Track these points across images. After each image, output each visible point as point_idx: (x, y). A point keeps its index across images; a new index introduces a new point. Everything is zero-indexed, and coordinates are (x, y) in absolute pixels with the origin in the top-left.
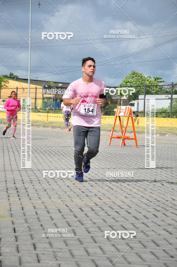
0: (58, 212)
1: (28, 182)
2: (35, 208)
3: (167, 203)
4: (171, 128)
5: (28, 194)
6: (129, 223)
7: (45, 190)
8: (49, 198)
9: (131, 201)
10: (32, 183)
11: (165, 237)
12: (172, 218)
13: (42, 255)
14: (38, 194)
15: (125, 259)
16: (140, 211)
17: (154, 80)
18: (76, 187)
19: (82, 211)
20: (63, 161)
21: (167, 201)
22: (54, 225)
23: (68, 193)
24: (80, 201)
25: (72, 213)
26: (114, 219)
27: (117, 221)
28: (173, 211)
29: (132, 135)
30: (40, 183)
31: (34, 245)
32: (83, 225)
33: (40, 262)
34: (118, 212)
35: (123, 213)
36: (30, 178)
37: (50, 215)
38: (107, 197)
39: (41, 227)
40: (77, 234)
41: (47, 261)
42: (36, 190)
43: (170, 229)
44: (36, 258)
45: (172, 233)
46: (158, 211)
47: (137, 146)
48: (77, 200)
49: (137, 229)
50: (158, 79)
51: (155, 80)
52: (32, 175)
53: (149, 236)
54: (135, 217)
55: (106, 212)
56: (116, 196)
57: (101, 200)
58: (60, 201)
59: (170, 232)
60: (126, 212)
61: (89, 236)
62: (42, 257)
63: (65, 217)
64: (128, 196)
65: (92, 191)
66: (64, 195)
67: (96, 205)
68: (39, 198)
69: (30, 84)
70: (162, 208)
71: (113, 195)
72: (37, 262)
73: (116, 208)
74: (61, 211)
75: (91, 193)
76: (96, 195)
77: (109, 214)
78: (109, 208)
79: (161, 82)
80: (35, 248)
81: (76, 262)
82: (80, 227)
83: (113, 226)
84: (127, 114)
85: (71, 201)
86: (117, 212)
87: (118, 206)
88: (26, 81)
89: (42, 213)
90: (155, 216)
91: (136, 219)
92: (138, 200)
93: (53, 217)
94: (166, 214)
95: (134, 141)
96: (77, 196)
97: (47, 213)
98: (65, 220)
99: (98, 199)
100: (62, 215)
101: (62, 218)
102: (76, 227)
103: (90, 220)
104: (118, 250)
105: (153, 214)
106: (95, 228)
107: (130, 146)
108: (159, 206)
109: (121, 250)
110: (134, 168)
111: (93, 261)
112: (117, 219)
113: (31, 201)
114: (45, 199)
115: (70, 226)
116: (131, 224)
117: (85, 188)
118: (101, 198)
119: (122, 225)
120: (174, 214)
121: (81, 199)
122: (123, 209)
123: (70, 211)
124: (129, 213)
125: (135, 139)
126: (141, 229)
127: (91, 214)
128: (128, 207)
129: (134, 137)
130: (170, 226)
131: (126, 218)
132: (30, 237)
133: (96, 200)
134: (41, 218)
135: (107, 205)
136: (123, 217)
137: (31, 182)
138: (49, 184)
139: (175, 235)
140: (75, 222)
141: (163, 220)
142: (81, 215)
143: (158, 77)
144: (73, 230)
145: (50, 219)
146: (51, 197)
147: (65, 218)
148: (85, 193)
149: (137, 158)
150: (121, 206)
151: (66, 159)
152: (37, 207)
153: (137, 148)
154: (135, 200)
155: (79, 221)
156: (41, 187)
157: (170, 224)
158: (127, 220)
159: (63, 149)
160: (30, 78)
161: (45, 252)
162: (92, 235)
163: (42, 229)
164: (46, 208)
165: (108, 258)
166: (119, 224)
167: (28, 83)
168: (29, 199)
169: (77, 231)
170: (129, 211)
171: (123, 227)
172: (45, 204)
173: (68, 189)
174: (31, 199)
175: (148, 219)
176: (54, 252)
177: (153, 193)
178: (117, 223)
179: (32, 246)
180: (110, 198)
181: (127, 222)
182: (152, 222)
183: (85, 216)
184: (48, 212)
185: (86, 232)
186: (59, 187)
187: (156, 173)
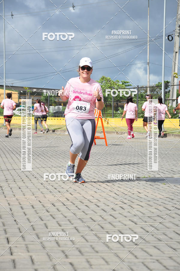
0: (31, 207)
1: (4, 181)
2: (9, 205)
3: (133, 196)
4: (138, 127)
5: (3, 192)
6: (98, 215)
7: (20, 188)
8: (23, 195)
9: (100, 195)
10: (7, 182)
11: (131, 227)
12: (138, 210)
13: (15, 248)
14: (12, 191)
15: (93, 248)
16: (108, 204)
17: (121, 83)
18: (49, 184)
19: (54, 206)
20: (37, 161)
21: (133, 194)
22: (27, 220)
23: (41, 190)
24: (52, 197)
25: (44, 208)
26: (84, 212)
27: (86, 214)
28: (138, 203)
29: (102, 135)
30: (15, 181)
31: (7, 239)
32: (54, 219)
33: (13, 254)
34: (88, 206)
35: (93, 206)
36: (5, 177)
37: (23, 211)
38: (78, 193)
39: (15, 222)
40: (49, 228)
41: (20, 253)
42: (11, 188)
43: (135, 220)
44: (9, 251)
45: (137, 223)
46: (125, 203)
47: (107, 145)
48: (50, 197)
49: (106, 221)
50: (125, 83)
51: (123, 84)
52: (7, 174)
53: (115, 226)
54: (104, 209)
55: (77, 206)
56: (86, 192)
57: (72, 195)
58: (33, 197)
59: (135, 222)
60: (95, 206)
61: (60, 229)
62: (14, 250)
63: (38, 212)
64: (97, 191)
65: (64, 187)
66: (37, 192)
67: (67, 200)
68: (14, 195)
69: (6, 89)
70: (129, 200)
71: (83, 190)
72: (10, 254)
73: (86, 202)
74: (34, 206)
75: (63, 189)
76: (67, 191)
77: (79, 208)
78: (80, 203)
79: (129, 85)
80: (8, 242)
81: (47, 253)
82: (51, 221)
83: (83, 218)
84: (96, 116)
85: (44, 197)
86: (86, 206)
87: (88, 200)
88: (2, 87)
89: (16, 209)
90: (122, 208)
91: (104, 212)
92: (107, 194)
93: (26, 213)
94: (132, 206)
95: (104, 140)
96: (50, 193)
97: (20, 209)
98: (38, 215)
99: (70, 194)
100: (35, 210)
101: (35, 213)
102: (48, 221)
103: (62, 214)
104: (86, 240)
105: (120, 207)
106: (66, 221)
107: (100, 145)
108: (126, 199)
109: (89, 241)
110: (104, 165)
111: (63, 252)
112: (86, 212)
113: (6, 198)
114: (20, 196)
115: (42, 220)
116: (100, 217)
117: (57, 185)
118: (72, 194)
119: (91, 218)
120: (139, 205)
121: (53, 195)
122: (92, 203)
123: (42, 207)
124: (98, 206)
125: (105, 138)
126: (109, 220)
127: (62, 209)
128: (97, 201)
129: (104, 137)
130: (135, 217)
131: (95, 211)
132: (4, 231)
133: (68, 195)
134: (15, 214)
135: (77, 199)
136: (92, 210)
137: (7, 180)
138: (24, 182)
139: (140, 225)
140: (47, 216)
141: (129, 212)
142: (53, 210)
143: (125, 81)
144: (45, 224)
145: (24, 215)
146: (25, 194)
147: (37, 214)
148: (58, 190)
149: (107, 156)
150: (90, 200)
151: (40, 159)
152: (11, 204)
153: (106, 147)
154: (104, 195)
155: (51, 215)
156: (16, 185)
157: (135, 215)
158: (96, 213)
159: (38, 149)
160: (5, 84)
161: (17, 245)
162: (62, 228)
163: (16, 224)
164: (20, 204)
165: (77, 248)
166: (88, 216)
167: (3, 89)
168: (4, 197)
169: (49, 224)
170: (98, 204)
171: (92, 219)
172: (19, 201)
173: (42, 186)
174: (6, 196)
175: (115, 211)
176: (26, 245)
177: (121, 187)
178: (87, 216)
179: (6, 240)
180: (81, 193)
181: (96, 214)
182: (119, 213)
183: (57, 210)
184: (22, 208)
185: (57, 225)
186: (33, 185)
187: (123, 169)
